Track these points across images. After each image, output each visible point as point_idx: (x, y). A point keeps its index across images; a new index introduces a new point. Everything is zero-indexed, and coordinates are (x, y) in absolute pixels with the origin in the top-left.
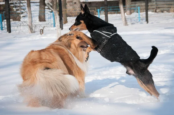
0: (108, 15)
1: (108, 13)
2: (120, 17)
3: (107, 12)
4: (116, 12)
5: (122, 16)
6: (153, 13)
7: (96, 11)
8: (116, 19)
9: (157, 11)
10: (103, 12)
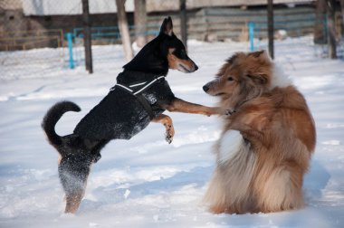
0: (93, 47)
1: (93, 41)
2: (120, 51)
3: (90, 39)
4: (113, 40)
5: (125, 51)
6: (200, 43)
7: (62, 39)
8: (112, 58)
9: (210, 38)
10: (80, 40)
